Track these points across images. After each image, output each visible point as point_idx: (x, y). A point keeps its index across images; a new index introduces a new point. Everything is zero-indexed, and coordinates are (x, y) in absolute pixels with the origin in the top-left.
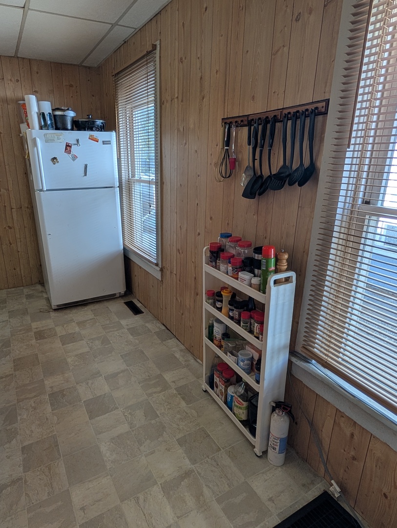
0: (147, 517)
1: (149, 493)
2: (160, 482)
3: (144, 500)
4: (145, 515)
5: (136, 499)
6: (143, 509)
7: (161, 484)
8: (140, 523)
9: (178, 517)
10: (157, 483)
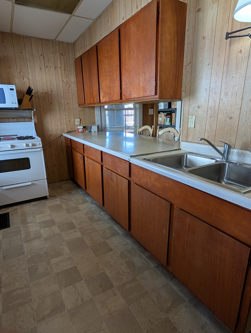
0: (77, 291)
1: (74, 305)
2: (65, 312)
3: (78, 300)
4: (78, 292)
5: (83, 301)
6: (79, 295)
7: (65, 310)
8: (81, 289)
9: (59, 291)
10: (67, 311)
